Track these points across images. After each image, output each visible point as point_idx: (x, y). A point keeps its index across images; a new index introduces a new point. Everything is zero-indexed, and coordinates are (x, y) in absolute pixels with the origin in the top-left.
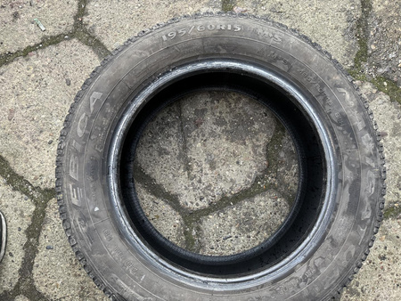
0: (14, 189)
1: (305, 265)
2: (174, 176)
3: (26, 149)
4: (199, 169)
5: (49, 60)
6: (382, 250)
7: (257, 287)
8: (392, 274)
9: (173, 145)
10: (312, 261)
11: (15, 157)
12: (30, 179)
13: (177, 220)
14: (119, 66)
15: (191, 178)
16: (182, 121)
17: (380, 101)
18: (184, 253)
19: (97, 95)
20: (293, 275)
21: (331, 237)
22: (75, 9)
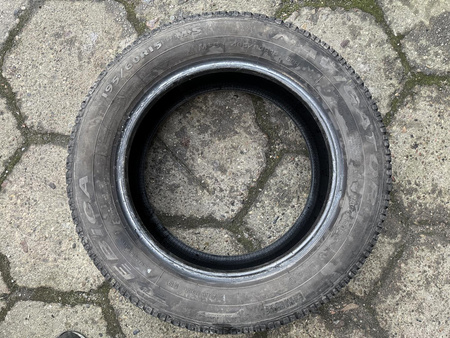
0: (73, 306)
1: (346, 197)
2: (197, 201)
3: (58, 266)
4: (213, 180)
5: (23, 179)
6: (410, 139)
7: (320, 241)
8: (432, 154)
9: (178, 176)
10: (348, 190)
11: (54, 279)
12: (80, 288)
13: (225, 235)
14: (84, 144)
15: (212, 193)
16: (172, 151)
17: (324, 17)
18: (248, 257)
19: (84, 180)
20: (341, 212)
21: (351, 161)
22: (13, 120)
